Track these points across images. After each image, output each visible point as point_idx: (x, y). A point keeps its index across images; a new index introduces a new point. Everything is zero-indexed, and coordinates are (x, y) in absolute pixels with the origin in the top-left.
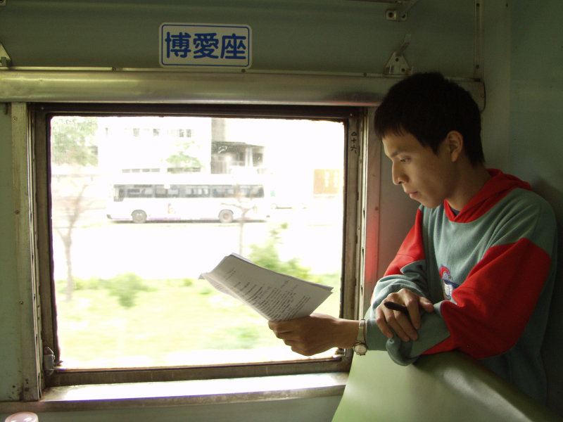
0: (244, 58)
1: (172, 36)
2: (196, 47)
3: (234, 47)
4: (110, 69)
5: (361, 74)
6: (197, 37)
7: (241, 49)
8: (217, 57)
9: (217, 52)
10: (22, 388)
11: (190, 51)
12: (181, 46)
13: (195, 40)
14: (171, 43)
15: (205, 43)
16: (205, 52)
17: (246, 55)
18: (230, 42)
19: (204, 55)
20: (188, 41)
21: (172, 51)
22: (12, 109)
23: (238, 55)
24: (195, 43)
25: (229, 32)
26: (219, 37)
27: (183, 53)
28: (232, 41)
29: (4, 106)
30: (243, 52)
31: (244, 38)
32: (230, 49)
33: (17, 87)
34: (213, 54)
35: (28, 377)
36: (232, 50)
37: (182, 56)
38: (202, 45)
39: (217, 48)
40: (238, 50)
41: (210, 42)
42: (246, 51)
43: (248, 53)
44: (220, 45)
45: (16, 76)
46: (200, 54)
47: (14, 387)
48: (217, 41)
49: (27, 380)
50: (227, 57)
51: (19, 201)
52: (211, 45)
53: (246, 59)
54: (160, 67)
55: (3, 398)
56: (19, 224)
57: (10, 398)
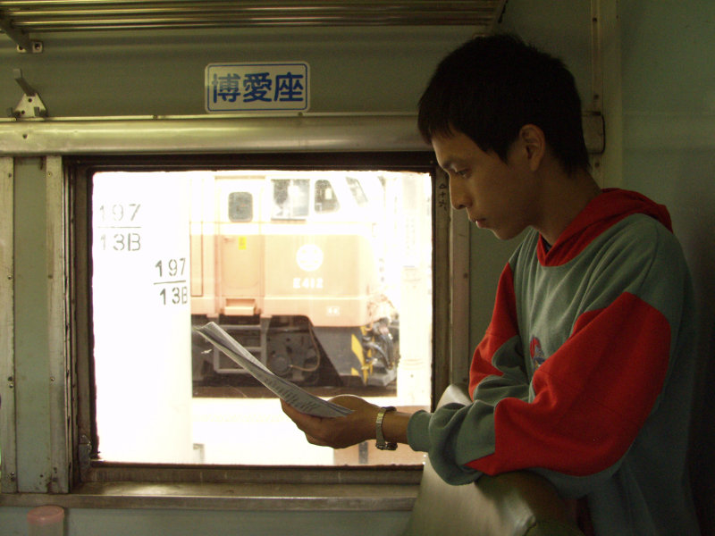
0: (301, 100)
1: (220, 78)
2: (247, 90)
3: (289, 88)
4: (151, 117)
6: (247, 78)
7: (298, 90)
8: (269, 100)
9: (270, 94)
10: (50, 478)
11: (239, 94)
12: (229, 89)
13: (245, 82)
14: (218, 86)
15: (256, 85)
16: (256, 94)
17: (303, 96)
18: (284, 81)
19: (256, 98)
20: (237, 83)
21: (220, 95)
22: (48, 164)
23: (294, 96)
24: (245, 84)
25: (283, 71)
26: (272, 77)
27: (231, 97)
28: (287, 81)
29: (38, 161)
30: (300, 93)
31: (301, 77)
32: (285, 90)
33: (50, 138)
34: (265, 97)
35: (57, 466)
36: (288, 91)
37: (231, 101)
38: (253, 87)
39: (270, 89)
40: (293, 91)
41: (262, 84)
42: (304, 91)
43: (306, 94)
44: (273, 86)
45: (50, 128)
46: (250, 97)
47: (42, 476)
48: (270, 81)
49: (55, 469)
50: (281, 100)
51: (52, 263)
52: (263, 86)
53: (304, 101)
54: (206, 113)
55: (31, 490)
56: (52, 289)
57: (37, 488)
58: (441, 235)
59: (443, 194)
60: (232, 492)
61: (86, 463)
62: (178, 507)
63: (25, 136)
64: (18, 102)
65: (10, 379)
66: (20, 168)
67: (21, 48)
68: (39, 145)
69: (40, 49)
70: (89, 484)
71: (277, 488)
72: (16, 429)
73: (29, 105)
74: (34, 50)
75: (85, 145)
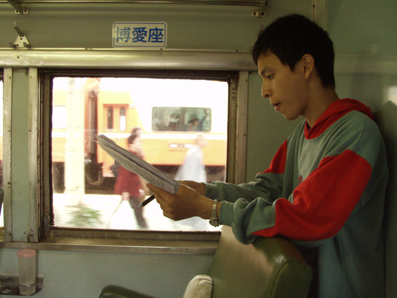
0: (162, 42)
1: (120, 30)
2: (134, 36)
3: (156, 36)
4: (84, 49)
5: (235, 51)
6: (134, 30)
7: (161, 37)
8: (146, 42)
9: (146, 39)
10: (29, 234)
11: (130, 38)
12: (125, 35)
13: (133, 32)
14: (119, 34)
15: (139, 33)
16: (139, 38)
17: (163, 40)
18: (154, 32)
19: (138, 40)
20: (129, 32)
21: (120, 38)
22: (30, 72)
23: (159, 40)
24: (133, 33)
25: (153, 27)
26: (147, 30)
27: (126, 39)
28: (155, 32)
29: (25, 70)
30: (162, 38)
31: (162, 30)
32: (154, 36)
33: (31, 59)
34: (144, 40)
35: (33, 228)
37: (126, 41)
38: (137, 34)
39: (146, 36)
40: (158, 37)
41: (142, 33)
42: (163, 37)
43: (165, 39)
44: (148, 34)
45: (31, 53)
46: (136, 40)
47: (25, 233)
48: (146, 32)
49: (32, 230)
50: (152, 42)
51: (31, 124)
52: (143, 34)
53: (163, 43)
54: (113, 48)
55: (18, 240)
56: (31, 137)
57: (22, 240)
58: (232, 114)
59: (234, 93)
60: (122, 244)
61: (47, 227)
62: (94, 251)
63: (18, 58)
64: (15, 40)
65: (9, 183)
66: (16, 74)
67: (17, 12)
68: (25, 62)
69: (27, 12)
70: (48, 238)
71: (145, 242)
72: (11, 209)
73: (21, 41)
74: (24, 13)
75: (49, 63)
